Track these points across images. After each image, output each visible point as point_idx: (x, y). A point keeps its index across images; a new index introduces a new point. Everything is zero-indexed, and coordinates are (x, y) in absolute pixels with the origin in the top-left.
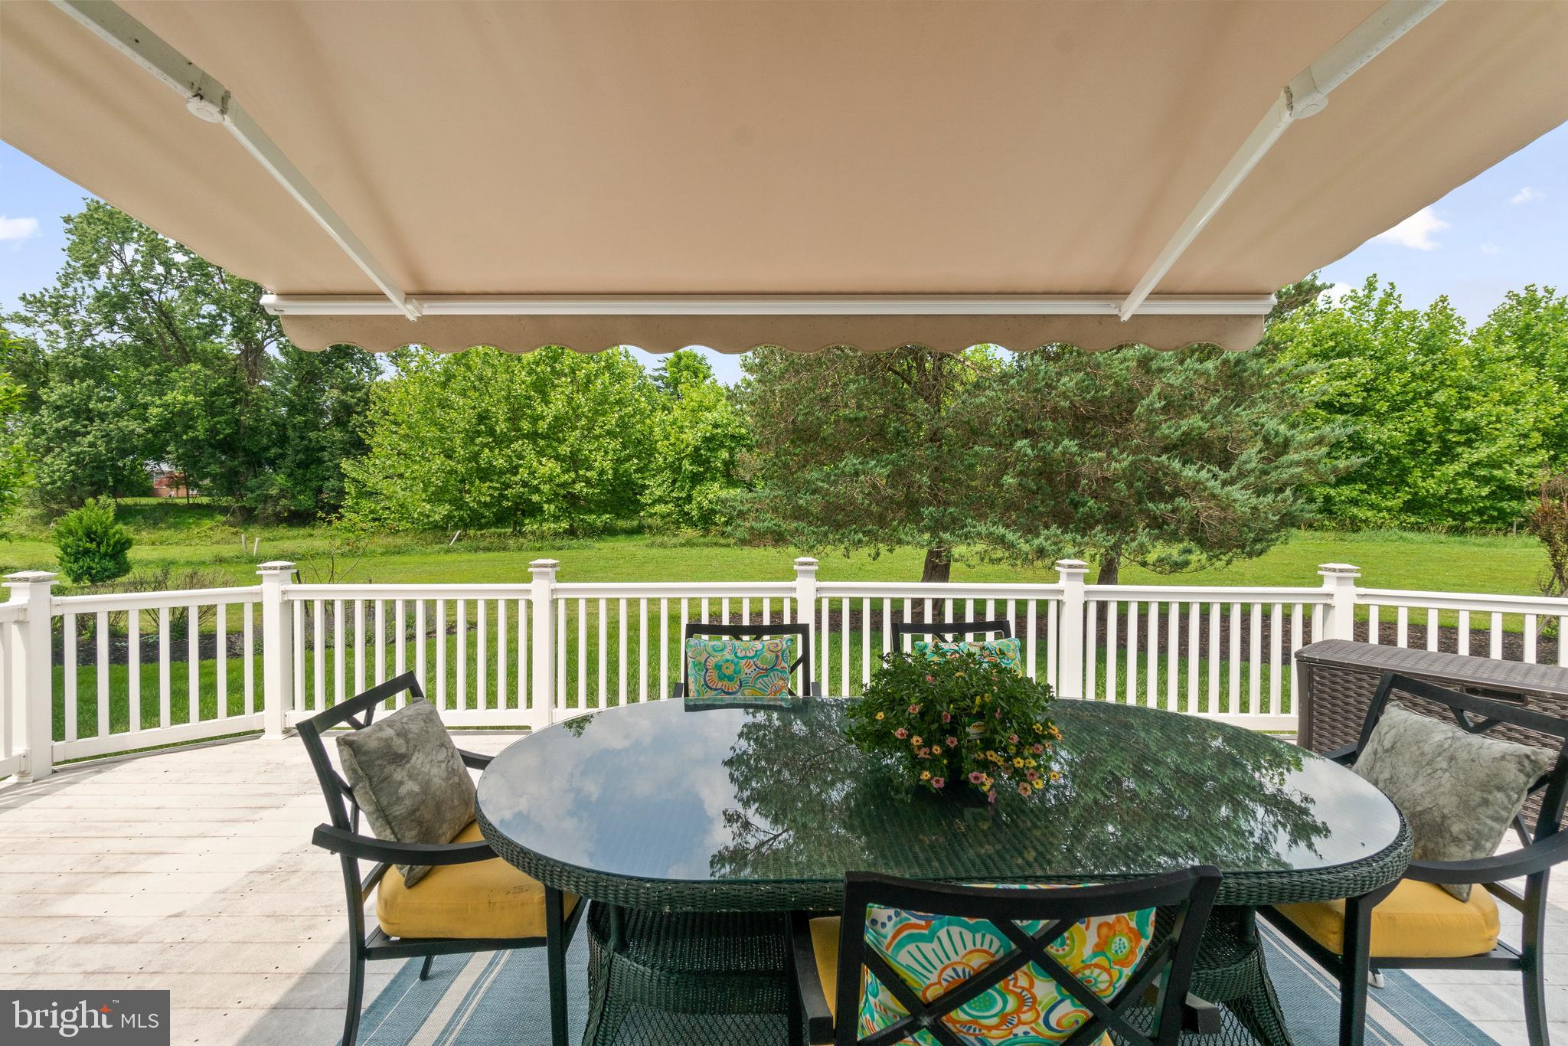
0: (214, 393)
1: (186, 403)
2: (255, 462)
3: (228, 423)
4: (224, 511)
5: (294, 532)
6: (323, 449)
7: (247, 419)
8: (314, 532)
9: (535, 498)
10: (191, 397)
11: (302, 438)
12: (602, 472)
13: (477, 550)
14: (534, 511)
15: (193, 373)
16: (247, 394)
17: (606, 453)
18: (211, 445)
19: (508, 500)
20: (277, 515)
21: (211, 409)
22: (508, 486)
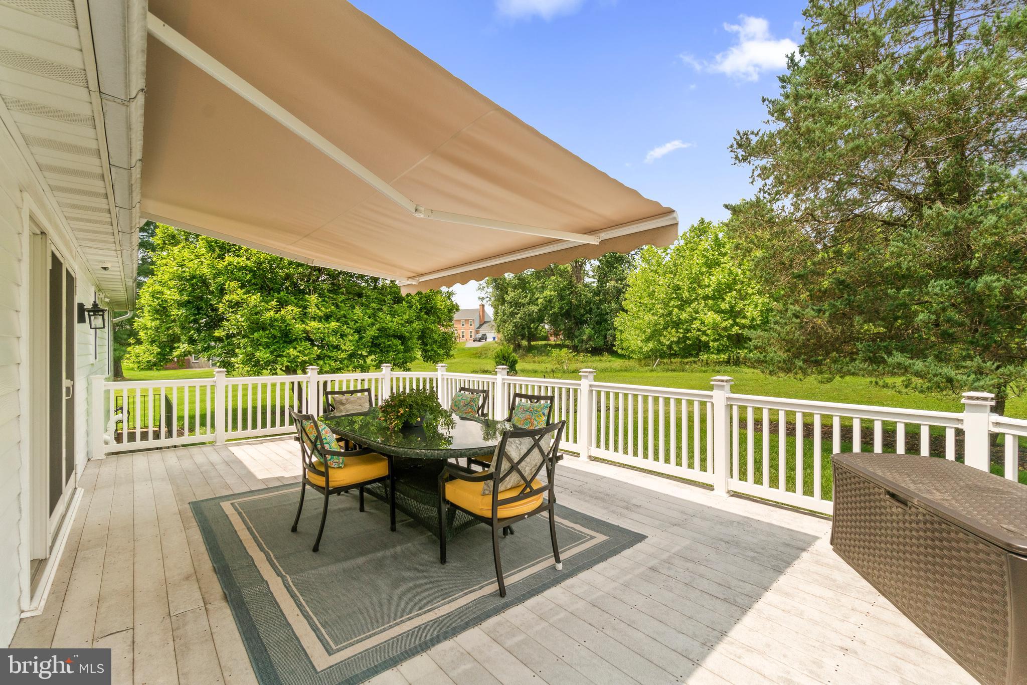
0: (561, 290)
1: (551, 296)
2: (580, 322)
3: (567, 304)
4: (567, 346)
5: (594, 358)
6: (607, 314)
7: (575, 302)
8: (602, 359)
9: (704, 338)
10: (552, 293)
11: (598, 308)
12: (753, 319)
13: (668, 370)
14: (705, 347)
15: (553, 281)
16: (576, 288)
17: (756, 306)
18: (561, 315)
19: (689, 340)
20: (587, 349)
21: (561, 298)
22: (688, 331)
